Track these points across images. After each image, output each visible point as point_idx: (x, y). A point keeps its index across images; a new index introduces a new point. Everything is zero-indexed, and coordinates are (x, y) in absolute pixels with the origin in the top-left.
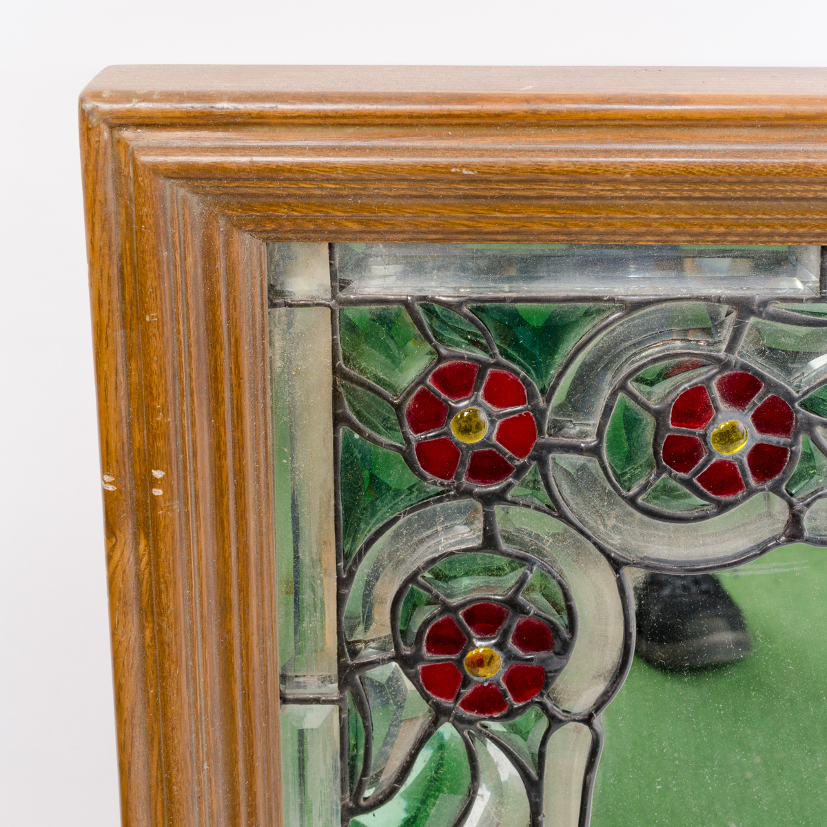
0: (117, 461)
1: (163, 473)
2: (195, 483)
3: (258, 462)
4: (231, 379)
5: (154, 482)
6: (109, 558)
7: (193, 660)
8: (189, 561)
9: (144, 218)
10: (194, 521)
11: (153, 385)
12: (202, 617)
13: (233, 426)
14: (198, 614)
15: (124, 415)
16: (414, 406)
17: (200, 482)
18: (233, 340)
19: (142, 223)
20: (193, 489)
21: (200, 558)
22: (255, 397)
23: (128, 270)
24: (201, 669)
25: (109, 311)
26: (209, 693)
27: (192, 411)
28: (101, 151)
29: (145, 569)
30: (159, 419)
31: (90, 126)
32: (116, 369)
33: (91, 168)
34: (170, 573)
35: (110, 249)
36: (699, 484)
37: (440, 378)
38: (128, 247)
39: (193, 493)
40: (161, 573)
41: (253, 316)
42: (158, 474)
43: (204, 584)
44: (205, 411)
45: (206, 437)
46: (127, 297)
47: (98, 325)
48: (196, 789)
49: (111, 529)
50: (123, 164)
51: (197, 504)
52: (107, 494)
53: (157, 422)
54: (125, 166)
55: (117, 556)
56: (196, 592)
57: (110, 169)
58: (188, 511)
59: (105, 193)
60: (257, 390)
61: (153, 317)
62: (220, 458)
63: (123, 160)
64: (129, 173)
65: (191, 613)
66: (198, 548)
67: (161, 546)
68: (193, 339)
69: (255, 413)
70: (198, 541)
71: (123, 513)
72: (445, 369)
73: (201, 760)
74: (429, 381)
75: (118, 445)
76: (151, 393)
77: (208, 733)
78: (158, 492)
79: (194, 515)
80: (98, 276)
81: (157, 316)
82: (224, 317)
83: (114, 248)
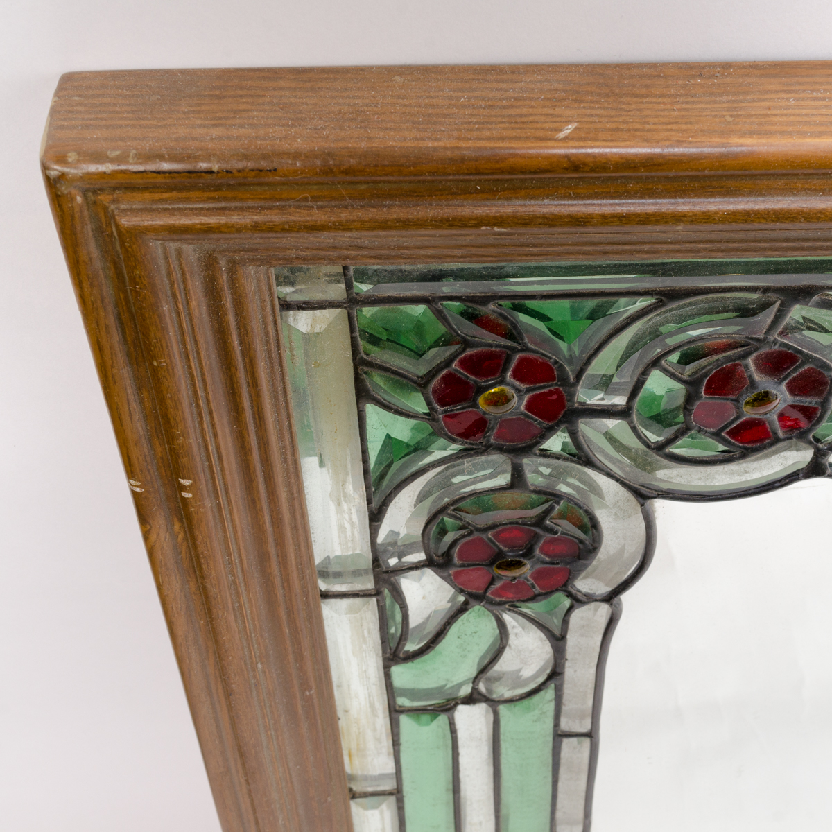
0: (141, 471)
1: (191, 482)
2: (223, 479)
3: (284, 447)
4: (249, 391)
5: (182, 488)
6: (146, 537)
7: (239, 602)
8: (226, 537)
9: (137, 280)
10: (226, 506)
11: (169, 416)
12: (243, 570)
13: (256, 426)
14: (239, 569)
15: (141, 434)
16: (441, 386)
17: (228, 477)
18: (247, 360)
19: (136, 284)
20: (222, 484)
21: (235, 531)
22: (276, 398)
23: (125, 316)
24: (247, 605)
25: (112, 354)
26: (256, 619)
27: (213, 425)
28: (76, 216)
29: (182, 542)
30: (181, 442)
31: (59, 193)
32: (128, 400)
33: (68, 231)
34: (208, 551)
35: (103, 301)
36: (728, 437)
37: (466, 364)
38: (122, 296)
39: (223, 486)
40: (200, 552)
41: (267, 334)
42: (186, 482)
43: (242, 548)
44: (225, 420)
45: (229, 440)
46: (129, 339)
47: (101, 366)
48: (253, 681)
49: (143, 518)
50: (104, 224)
51: (227, 493)
52: (134, 494)
53: (179, 444)
54: (107, 226)
55: (153, 537)
56: (235, 556)
57: (90, 229)
58: (220, 502)
59: (89, 253)
60: (277, 393)
61: (161, 363)
62: (246, 454)
63: (103, 219)
64: (112, 232)
65: (232, 571)
66: (233, 525)
67: (197, 533)
68: (206, 369)
69: (277, 411)
70: (232, 520)
71: (154, 506)
72: (471, 356)
73: (254, 662)
74: (455, 365)
75: (140, 458)
76: (169, 422)
77: (258, 644)
78: (187, 495)
79: (225, 502)
80: (94, 325)
81: (165, 362)
82: (236, 343)
83: (107, 300)
